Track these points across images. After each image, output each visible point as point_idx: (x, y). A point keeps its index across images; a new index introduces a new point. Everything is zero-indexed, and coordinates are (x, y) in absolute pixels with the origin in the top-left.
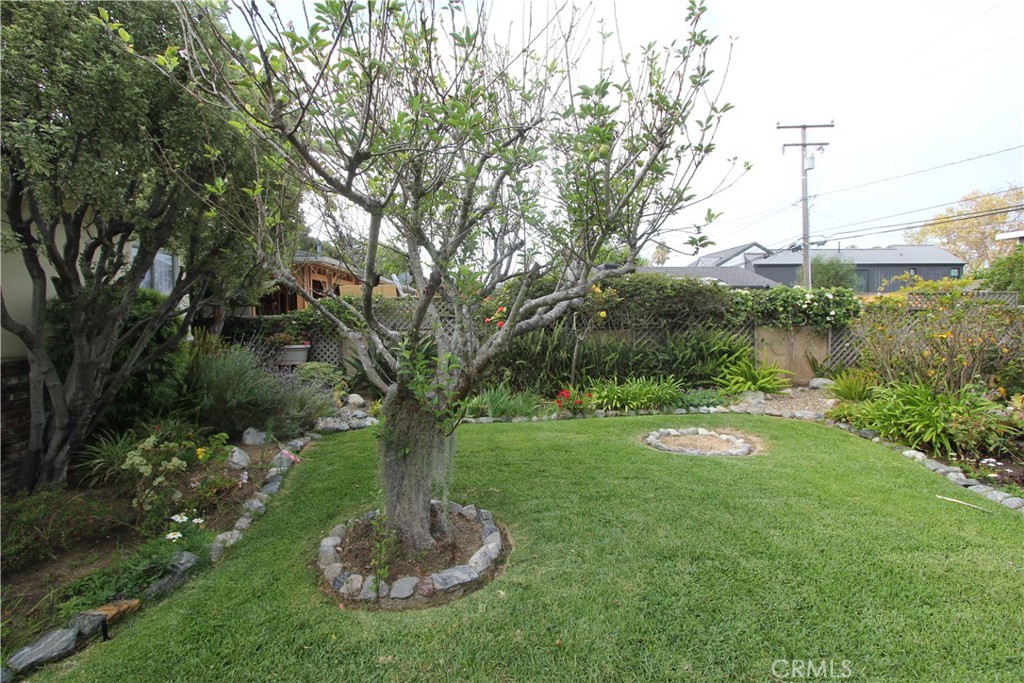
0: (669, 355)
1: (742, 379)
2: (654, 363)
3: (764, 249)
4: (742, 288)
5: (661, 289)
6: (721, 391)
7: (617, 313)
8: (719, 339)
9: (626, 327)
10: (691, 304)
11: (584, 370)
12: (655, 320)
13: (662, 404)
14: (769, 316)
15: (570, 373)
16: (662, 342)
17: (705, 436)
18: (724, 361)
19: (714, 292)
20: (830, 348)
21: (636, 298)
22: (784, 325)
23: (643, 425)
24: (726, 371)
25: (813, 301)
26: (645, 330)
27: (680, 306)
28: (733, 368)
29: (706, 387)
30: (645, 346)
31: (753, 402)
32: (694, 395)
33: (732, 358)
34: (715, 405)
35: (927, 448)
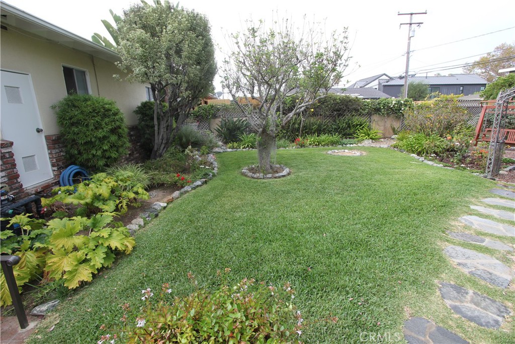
0: (337, 126)
1: (364, 135)
2: (331, 129)
3: (389, 77)
4: (368, 99)
5: (335, 100)
6: (356, 139)
7: (317, 110)
8: (356, 120)
9: (321, 115)
10: (346, 106)
11: (304, 132)
12: (332, 112)
13: (333, 143)
14: (377, 110)
15: (299, 133)
16: (335, 121)
17: (347, 152)
18: (358, 128)
19: (356, 100)
20: (401, 123)
21: (325, 104)
22: (383, 114)
23: (326, 149)
24: (358, 132)
25: (395, 104)
26: (328, 116)
27: (342, 106)
28: (361, 131)
29: (350, 138)
30: (328, 123)
31: (367, 143)
32: (344, 140)
33: (361, 127)
34: (353, 144)
35: (419, 154)
